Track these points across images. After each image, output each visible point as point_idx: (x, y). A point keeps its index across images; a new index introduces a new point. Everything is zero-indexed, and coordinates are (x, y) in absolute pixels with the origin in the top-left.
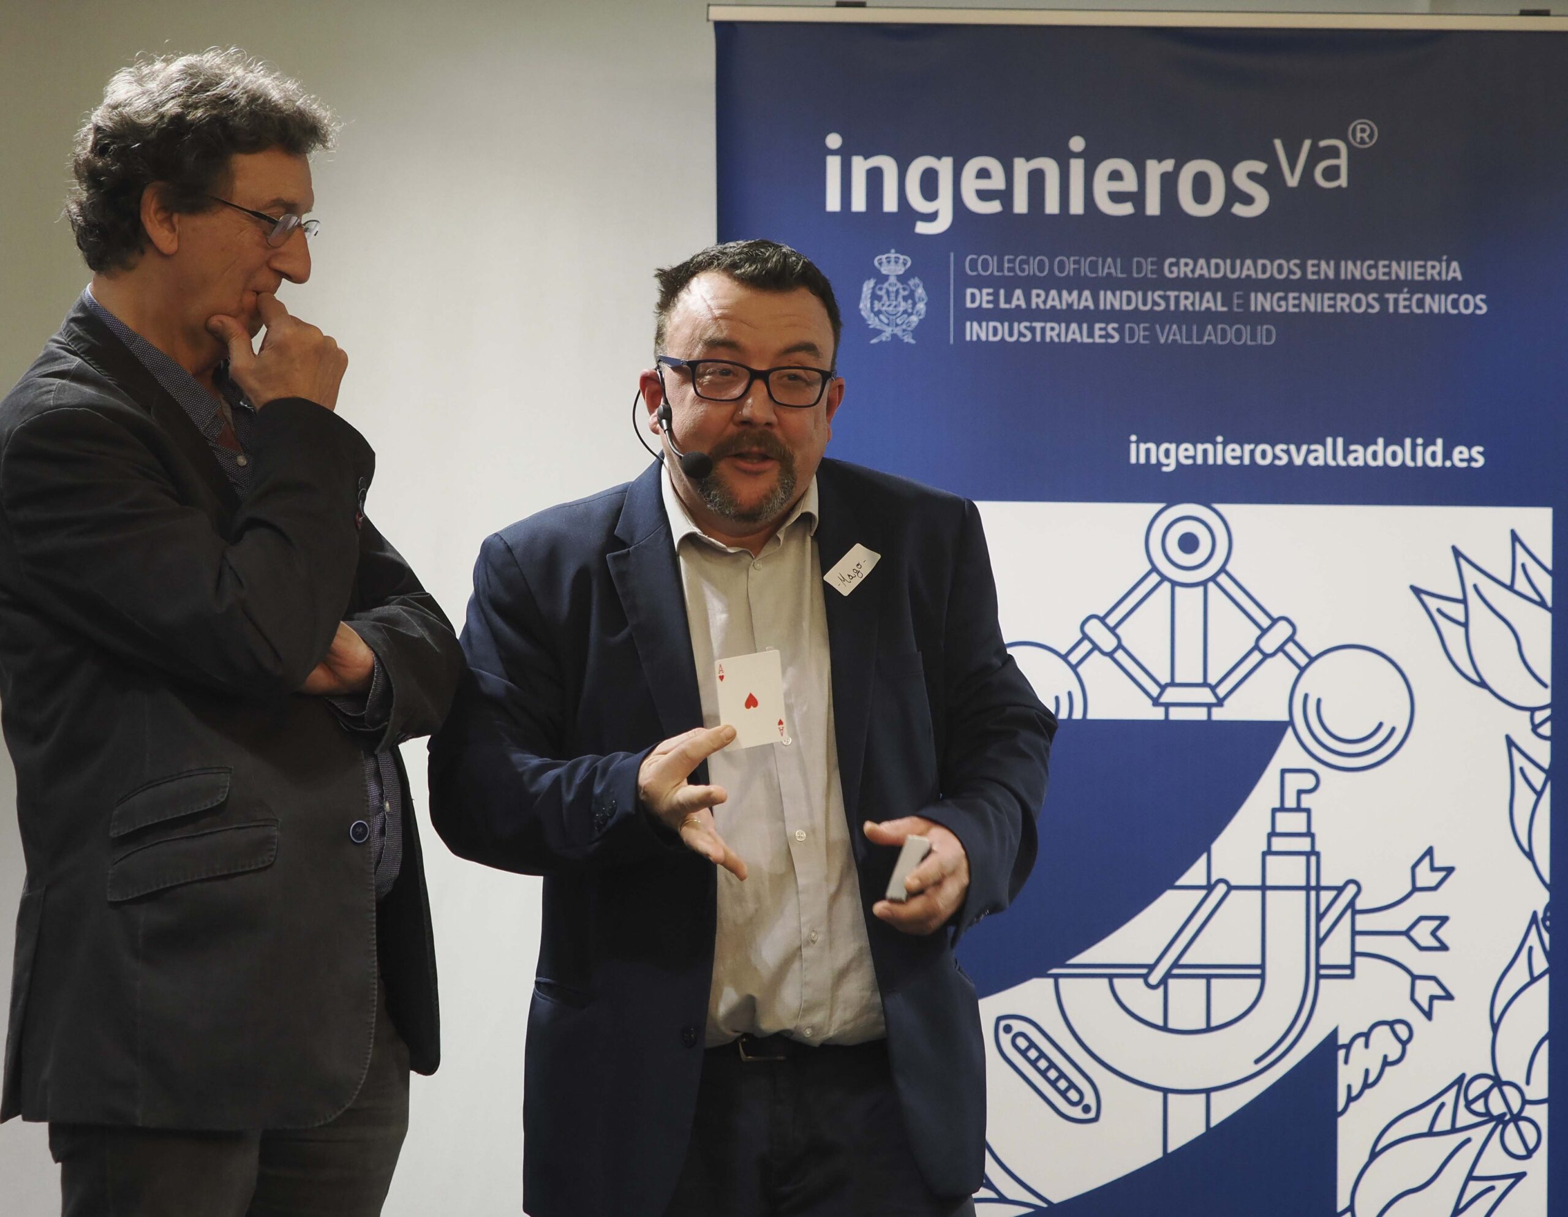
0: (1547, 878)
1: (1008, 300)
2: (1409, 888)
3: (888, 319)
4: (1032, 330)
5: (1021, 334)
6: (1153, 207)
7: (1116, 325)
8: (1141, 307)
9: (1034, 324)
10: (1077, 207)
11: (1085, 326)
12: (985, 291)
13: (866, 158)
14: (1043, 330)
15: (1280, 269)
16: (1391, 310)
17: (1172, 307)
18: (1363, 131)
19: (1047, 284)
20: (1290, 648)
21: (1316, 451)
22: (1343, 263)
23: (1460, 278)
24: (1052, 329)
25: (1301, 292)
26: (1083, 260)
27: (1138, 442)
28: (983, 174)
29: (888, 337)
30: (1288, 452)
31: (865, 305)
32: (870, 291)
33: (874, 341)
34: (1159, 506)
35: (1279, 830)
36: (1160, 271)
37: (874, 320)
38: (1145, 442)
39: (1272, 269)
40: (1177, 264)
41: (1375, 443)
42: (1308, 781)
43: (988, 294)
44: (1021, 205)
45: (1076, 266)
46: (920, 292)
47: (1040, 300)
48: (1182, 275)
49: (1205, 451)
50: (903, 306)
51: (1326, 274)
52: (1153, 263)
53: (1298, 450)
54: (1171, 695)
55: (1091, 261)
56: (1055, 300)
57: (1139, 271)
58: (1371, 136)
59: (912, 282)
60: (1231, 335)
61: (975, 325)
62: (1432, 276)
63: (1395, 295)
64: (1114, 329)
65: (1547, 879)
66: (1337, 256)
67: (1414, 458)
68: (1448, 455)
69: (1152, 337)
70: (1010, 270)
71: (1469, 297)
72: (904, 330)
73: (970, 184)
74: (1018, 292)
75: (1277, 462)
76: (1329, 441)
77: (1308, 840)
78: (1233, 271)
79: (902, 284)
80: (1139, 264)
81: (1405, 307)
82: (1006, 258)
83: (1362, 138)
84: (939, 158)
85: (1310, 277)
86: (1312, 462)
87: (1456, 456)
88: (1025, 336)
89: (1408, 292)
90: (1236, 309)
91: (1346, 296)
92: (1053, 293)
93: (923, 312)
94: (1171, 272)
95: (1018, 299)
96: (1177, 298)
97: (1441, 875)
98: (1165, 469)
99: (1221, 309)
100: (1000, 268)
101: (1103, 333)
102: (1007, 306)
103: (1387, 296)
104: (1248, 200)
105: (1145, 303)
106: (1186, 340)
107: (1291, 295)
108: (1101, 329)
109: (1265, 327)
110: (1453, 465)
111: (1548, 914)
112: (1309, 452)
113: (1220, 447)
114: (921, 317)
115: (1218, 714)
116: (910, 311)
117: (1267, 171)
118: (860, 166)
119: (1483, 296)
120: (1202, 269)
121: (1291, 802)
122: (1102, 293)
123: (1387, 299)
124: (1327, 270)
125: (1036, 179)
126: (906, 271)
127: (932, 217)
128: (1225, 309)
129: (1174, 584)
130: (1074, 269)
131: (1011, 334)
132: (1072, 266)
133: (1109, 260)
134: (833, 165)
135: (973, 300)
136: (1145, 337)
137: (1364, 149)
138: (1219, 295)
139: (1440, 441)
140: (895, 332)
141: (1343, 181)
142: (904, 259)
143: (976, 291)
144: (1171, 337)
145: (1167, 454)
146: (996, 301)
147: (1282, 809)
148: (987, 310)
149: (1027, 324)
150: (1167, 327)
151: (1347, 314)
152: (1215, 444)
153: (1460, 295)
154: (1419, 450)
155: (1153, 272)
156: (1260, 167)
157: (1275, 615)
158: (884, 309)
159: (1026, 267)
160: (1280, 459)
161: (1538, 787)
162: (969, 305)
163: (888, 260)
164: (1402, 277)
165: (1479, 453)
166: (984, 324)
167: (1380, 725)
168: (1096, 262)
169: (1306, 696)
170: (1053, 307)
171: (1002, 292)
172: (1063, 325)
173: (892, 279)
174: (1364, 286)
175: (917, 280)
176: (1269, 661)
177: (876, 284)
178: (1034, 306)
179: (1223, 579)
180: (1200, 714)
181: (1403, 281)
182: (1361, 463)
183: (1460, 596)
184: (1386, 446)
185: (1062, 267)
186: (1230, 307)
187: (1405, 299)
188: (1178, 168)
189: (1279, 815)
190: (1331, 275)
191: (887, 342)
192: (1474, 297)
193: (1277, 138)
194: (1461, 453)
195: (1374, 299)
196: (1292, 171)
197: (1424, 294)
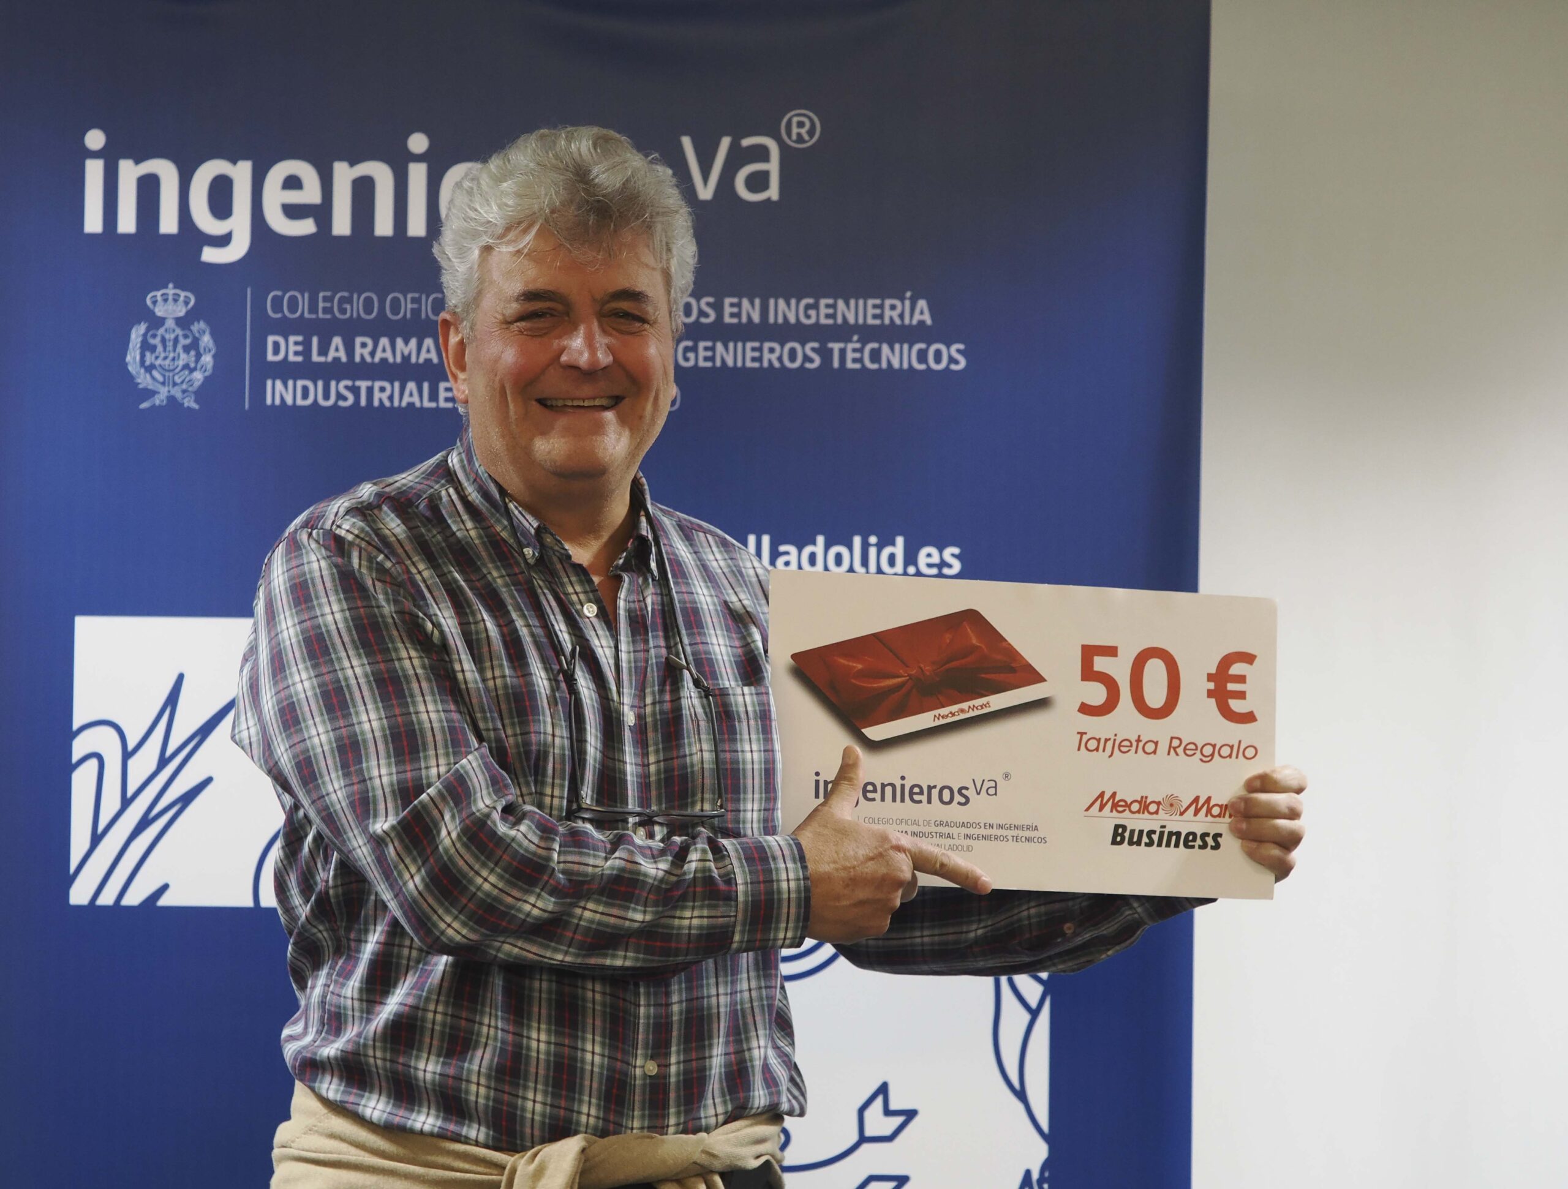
0: (1044, 1123)
1: (323, 350)
2: (854, 1138)
3: (164, 376)
4: (355, 391)
5: (340, 396)
9: (358, 383)
10: (417, 227)
11: (426, 386)
12: (292, 339)
13: (137, 162)
14: (370, 390)
16: (836, 364)
18: (801, 125)
19: (378, 329)
22: (772, 302)
23: (929, 322)
24: (382, 389)
25: (714, 341)
26: (424, 297)
28: (292, 183)
29: (162, 400)
31: (133, 357)
32: (140, 339)
33: (144, 405)
37: (145, 378)
41: (814, 543)
43: (296, 343)
44: (342, 224)
45: (415, 306)
46: (206, 340)
47: (366, 352)
50: (183, 359)
51: (749, 316)
55: (435, 299)
56: (385, 351)
58: (811, 133)
59: (195, 327)
61: (279, 384)
62: (891, 319)
63: (842, 345)
65: (1045, 1125)
66: (765, 293)
67: (865, 562)
68: (911, 558)
70: (326, 310)
71: (942, 347)
72: (184, 391)
73: (274, 197)
74: (337, 341)
76: (752, 538)
79: (183, 329)
81: (855, 360)
82: (321, 295)
83: (799, 135)
84: (234, 162)
85: (727, 320)
87: (922, 560)
88: (345, 399)
89: (858, 341)
91: (777, 346)
92: (384, 341)
93: (210, 366)
95: (337, 349)
97: (899, 1120)
100: (313, 308)
102: (322, 359)
103: (830, 345)
107: (702, 345)
110: (918, 571)
111: (1047, 1174)
114: (207, 374)
116: (192, 365)
118: (129, 172)
119: (961, 347)
123: (831, 350)
124: (751, 311)
125: (364, 190)
126: (187, 313)
127: (224, 241)
130: (412, 310)
131: (326, 397)
132: (409, 306)
134: (94, 170)
135: (276, 351)
137: (803, 149)
139: (900, 541)
140: (172, 393)
141: (773, 193)
142: (186, 297)
143: (281, 340)
146: (306, 352)
148: (295, 363)
149: (349, 383)
151: (777, 369)
153: (929, 345)
154: (873, 551)
158: (158, 362)
159: (348, 307)
161: (1034, 1004)
162: (270, 357)
163: (165, 297)
164: (851, 320)
165: (953, 555)
166: (290, 383)
170: (384, 361)
171: (315, 340)
172: (397, 385)
173: (170, 323)
174: (801, 333)
175: (202, 325)
177: (148, 330)
178: (357, 359)
181: (852, 326)
182: (794, 568)
184: (827, 548)
185: (396, 306)
187: (855, 350)
190: (756, 318)
191: (160, 406)
192: (948, 347)
193: (685, 134)
194: (929, 555)
195: (813, 349)
196: (705, 178)
197: (880, 343)
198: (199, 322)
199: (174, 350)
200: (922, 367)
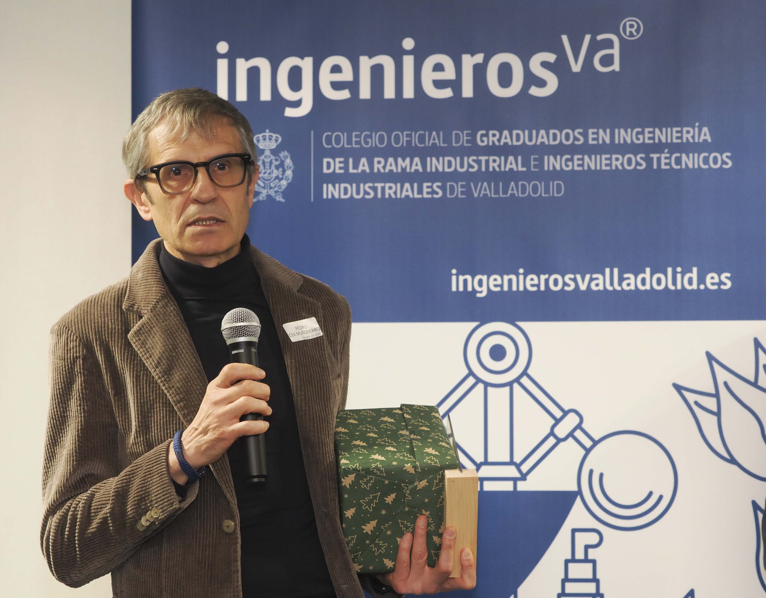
1: (356, 167)
3: (264, 183)
4: (375, 189)
5: (366, 193)
6: (468, 91)
7: (439, 184)
8: (459, 169)
9: (376, 185)
10: (409, 93)
11: (415, 185)
12: (338, 160)
13: (247, 60)
14: (383, 189)
15: (567, 137)
16: (655, 166)
17: (483, 169)
18: (632, 26)
19: (386, 153)
20: (578, 434)
21: (597, 279)
22: (617, 131)
23: (710, 140)
24: (390, 188)
25: (583, 155)
26: (413, 133)
27: (457, 275)
28: (336, 69)
29: (264, 198)
30: (575, 280)
34: (475, 324)
35: (570, 576)
36: (473, 141)
38: (463, 275)
39: (561, 137)
40: (487, 135)
41: (644, 272)
42: (593, 538)
43: (340, 162)
44: (365, 93)
45: (409, 139)
46: (288, 162)
47: (380, 166)
48: (491, 144)
49: (510, 281)
50: (276, 173)
51: (603, 140)
52: (468, 135)
53: (583, 279)
54: (485, 471)
55: (420, 134)
56: (392, 165)
57: (457, 141)
58: (638, 31)
59: (281, 155)
60: (529, 189)
61: (330, 186)
62: (687, 139)
63: (658, 155)
64: (438, 187)
66: (612, 125)
67: (674, 283)
68: (701, 280)
69: (468, 192)
70: (357, 143)
71: (718, 155)
72: (276, 192)
73: (326, 77)
74: (364, 160)
75: (566, 288)
76: (607, 270)
77: (593, 585)
78: (530, 139)
79: (275, 156)
80: (457, 135)
81: (666, 164)
82: (354, 134)
83: (631, 32)
84: (302, 58)
85: (591, 142)
86: (593, 287)
87: (708, 281)
88: (369, 194)
89: (668, 153)
90: (532, 169)
91: (620, 157)
92: (391, 160)
93: (291, 177)
94: (482, 141)
95: (364, 165)
96: (487, 162)
98: (479, 295)
99: (520, 169)
100: (349, 142)
101: (430, 190)
102: (355, 171)
103: (651, 155)
104: (542, 83)
105: (462, 166)
106: (495, 194)
107: (576, 157)
108: (428, 187)
109: (555, 182)
110: (706, 287)
112: (591, 280)
113: (521, 277)
114: (289, 181)
115: (522, 486)
116: (281, 176)
117: (556, 60)
118: (242, 66)
119: (729, 154)
120: (506, 138)
121: (580, 555)
122: (429, 159)
123: (652, 158)
124: (604, 136)
125: (377, 71)
126: (277, 146)
127: (297, 104)
128: (524, 169)
129: (487, 385)
130: (407, 141)
131: (358, 193)
132: (405, 139)
133: (434, 133)
134: (222, 65)
135: (328, 167)
136: (462, 193)
137: (633, 41)
138: (520, 158)
139: (695, 270)
140: (270, 193)
141: (616, 67)
142: (276, 137)
143: (331, 160)
144: (483, 192)
145: (480, 283)
146: (346, 167)
147: (573, 560)
148: (339, 174)
149: (371, 185)
150: (480, 184)
151: (621, 170)
152: (517, 275)
153: (710, 154)
154: (679, 276)
155: (468, 141)
156: (551, 57)
157: (566, 408)
158: (261, 175)
159: (370, 140)
160: (569, 285)
162: (325, 171)
163: (264, 137)
164: (664, 140)
165: (727, 278)
166: (337, 185)
167: (651, 494)
168: (425, 135)
169: (591, 472)
170: (391, 171)
171: (351, 160)
172: (399, 185)
173: (267, 153)
174: (634, 149)
175: (286, 153)
176: (562, 444)
178: (376, 171)
179: (525, 380)
180: (508, 486)
181: (664, 144)
182: (632, 287)
183: (713, 391)
184: (652, 275)
185: (397, 139)
186: (529, 168)
187: (666, 158)
188: (487, 60)
189: (571, 565)
190: (608, 141)
191: (263, 201)
192: (721, 155)
193: (564, 34)
194: (712, 278)
195: (641, 158)
196: (576, 60)
197: (681, 153)
198: (284, 152)
199: (270, 168)
200: (706, 167)
